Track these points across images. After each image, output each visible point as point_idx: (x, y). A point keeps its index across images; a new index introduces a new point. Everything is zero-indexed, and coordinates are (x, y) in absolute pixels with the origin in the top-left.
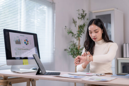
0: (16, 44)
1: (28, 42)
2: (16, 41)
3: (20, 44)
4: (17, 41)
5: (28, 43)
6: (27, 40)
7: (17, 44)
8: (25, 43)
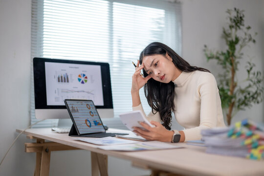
0: (59, 81)
1: (86, 78)
2: (59, 78)
3: (68, 81)
4: (62, 77)
5: (86, 81)
6: (84, 75)
7: (61, 83)
8: (79, 80)
